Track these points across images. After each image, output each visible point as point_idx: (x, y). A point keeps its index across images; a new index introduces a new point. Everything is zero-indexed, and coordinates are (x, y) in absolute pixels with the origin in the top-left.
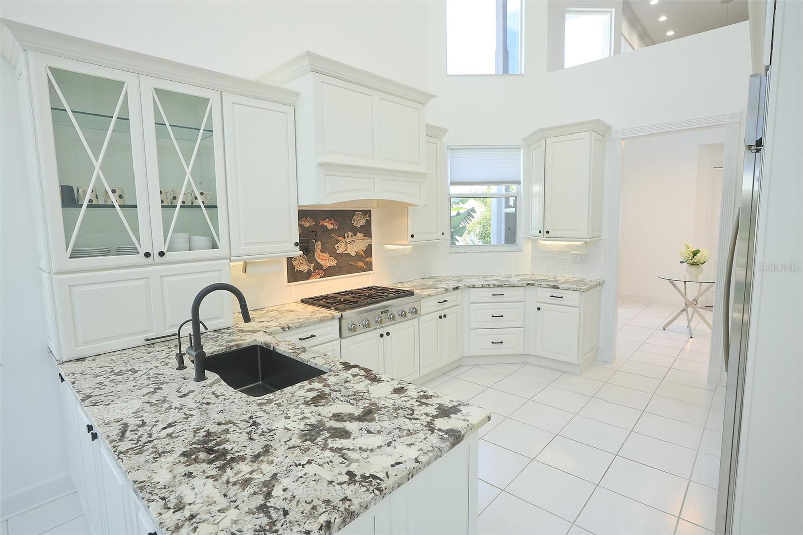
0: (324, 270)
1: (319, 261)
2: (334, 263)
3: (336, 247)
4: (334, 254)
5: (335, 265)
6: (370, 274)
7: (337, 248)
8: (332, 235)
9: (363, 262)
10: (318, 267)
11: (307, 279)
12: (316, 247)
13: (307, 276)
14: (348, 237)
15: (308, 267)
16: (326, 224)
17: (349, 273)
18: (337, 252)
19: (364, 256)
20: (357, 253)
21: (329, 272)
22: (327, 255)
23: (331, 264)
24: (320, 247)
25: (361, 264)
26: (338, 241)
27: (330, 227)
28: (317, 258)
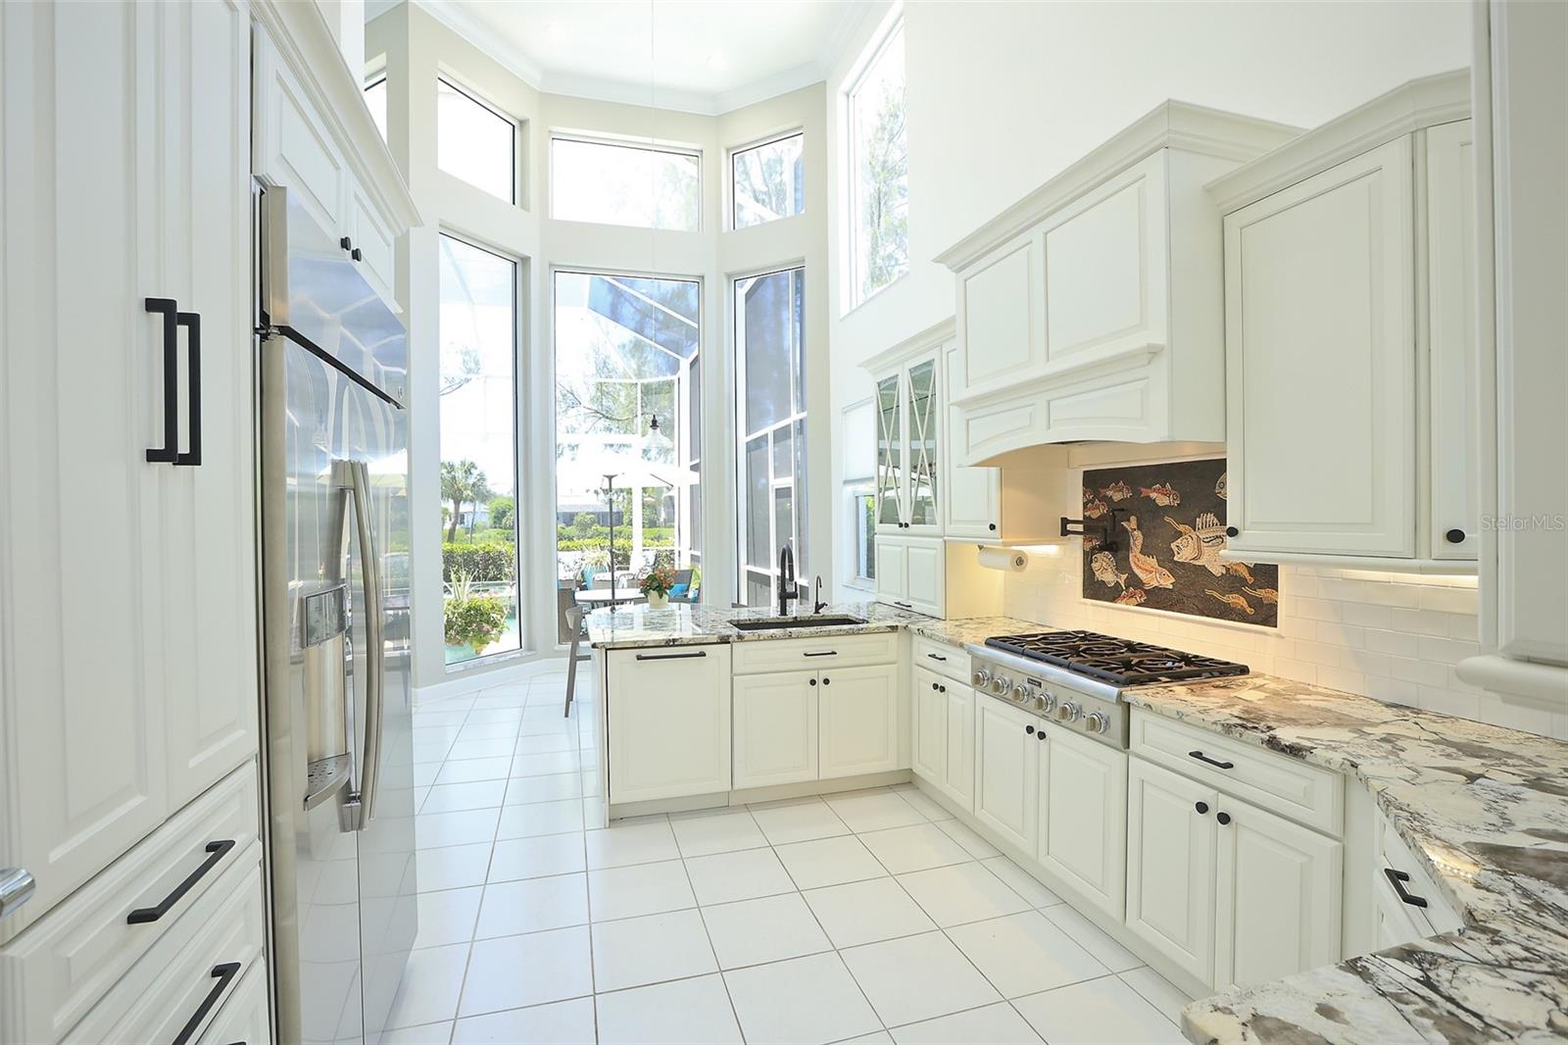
0: (1145, 591)
1: (1137, 571)
2: (1168, 582)
3: (1173, 546)
4: (1168, 561)
5: (1171, 587)
6: (1265, 633)
7: (1175, 549)
8: (1167, 519)
9: (1244, 595)
10: (1134, 582)
11: (1113, 600)
12: (1132, 541)
13: (1111, 594)
14: (1205, 526)
15: (1115, 579)
16: (1153, 495)
17: (1202, 614)
18: (1175, 559)
19: (1250, 580)
20: (1228, 570)
21: (1157, 599)
22: (1153, 561)
23: (1162, 582)
24: (1139, 542)
25: (1237, 600)
26: (1180, 534)
27: (1162, 500)
28: (1132, 564)
